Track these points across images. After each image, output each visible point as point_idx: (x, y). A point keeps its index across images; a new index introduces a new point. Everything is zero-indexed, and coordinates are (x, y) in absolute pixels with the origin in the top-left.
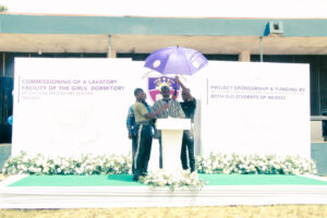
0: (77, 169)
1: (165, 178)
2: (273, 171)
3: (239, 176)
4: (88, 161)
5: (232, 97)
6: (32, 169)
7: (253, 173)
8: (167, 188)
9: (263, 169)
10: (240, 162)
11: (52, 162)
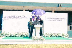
0: (16, 36)
1: (36, 38)
2: (59, 37)
3: (52, 38)
4: (19, 34)
5: (51, 20)
6: (7, 35)
7: (55, 37)
8: (37, 40)
9: (57, 36)
10: (52, 35)
11: (11, 34)
